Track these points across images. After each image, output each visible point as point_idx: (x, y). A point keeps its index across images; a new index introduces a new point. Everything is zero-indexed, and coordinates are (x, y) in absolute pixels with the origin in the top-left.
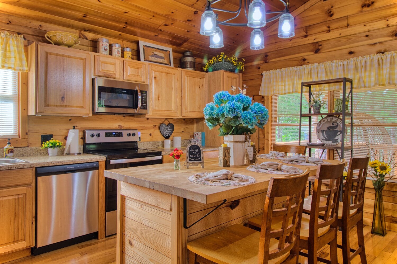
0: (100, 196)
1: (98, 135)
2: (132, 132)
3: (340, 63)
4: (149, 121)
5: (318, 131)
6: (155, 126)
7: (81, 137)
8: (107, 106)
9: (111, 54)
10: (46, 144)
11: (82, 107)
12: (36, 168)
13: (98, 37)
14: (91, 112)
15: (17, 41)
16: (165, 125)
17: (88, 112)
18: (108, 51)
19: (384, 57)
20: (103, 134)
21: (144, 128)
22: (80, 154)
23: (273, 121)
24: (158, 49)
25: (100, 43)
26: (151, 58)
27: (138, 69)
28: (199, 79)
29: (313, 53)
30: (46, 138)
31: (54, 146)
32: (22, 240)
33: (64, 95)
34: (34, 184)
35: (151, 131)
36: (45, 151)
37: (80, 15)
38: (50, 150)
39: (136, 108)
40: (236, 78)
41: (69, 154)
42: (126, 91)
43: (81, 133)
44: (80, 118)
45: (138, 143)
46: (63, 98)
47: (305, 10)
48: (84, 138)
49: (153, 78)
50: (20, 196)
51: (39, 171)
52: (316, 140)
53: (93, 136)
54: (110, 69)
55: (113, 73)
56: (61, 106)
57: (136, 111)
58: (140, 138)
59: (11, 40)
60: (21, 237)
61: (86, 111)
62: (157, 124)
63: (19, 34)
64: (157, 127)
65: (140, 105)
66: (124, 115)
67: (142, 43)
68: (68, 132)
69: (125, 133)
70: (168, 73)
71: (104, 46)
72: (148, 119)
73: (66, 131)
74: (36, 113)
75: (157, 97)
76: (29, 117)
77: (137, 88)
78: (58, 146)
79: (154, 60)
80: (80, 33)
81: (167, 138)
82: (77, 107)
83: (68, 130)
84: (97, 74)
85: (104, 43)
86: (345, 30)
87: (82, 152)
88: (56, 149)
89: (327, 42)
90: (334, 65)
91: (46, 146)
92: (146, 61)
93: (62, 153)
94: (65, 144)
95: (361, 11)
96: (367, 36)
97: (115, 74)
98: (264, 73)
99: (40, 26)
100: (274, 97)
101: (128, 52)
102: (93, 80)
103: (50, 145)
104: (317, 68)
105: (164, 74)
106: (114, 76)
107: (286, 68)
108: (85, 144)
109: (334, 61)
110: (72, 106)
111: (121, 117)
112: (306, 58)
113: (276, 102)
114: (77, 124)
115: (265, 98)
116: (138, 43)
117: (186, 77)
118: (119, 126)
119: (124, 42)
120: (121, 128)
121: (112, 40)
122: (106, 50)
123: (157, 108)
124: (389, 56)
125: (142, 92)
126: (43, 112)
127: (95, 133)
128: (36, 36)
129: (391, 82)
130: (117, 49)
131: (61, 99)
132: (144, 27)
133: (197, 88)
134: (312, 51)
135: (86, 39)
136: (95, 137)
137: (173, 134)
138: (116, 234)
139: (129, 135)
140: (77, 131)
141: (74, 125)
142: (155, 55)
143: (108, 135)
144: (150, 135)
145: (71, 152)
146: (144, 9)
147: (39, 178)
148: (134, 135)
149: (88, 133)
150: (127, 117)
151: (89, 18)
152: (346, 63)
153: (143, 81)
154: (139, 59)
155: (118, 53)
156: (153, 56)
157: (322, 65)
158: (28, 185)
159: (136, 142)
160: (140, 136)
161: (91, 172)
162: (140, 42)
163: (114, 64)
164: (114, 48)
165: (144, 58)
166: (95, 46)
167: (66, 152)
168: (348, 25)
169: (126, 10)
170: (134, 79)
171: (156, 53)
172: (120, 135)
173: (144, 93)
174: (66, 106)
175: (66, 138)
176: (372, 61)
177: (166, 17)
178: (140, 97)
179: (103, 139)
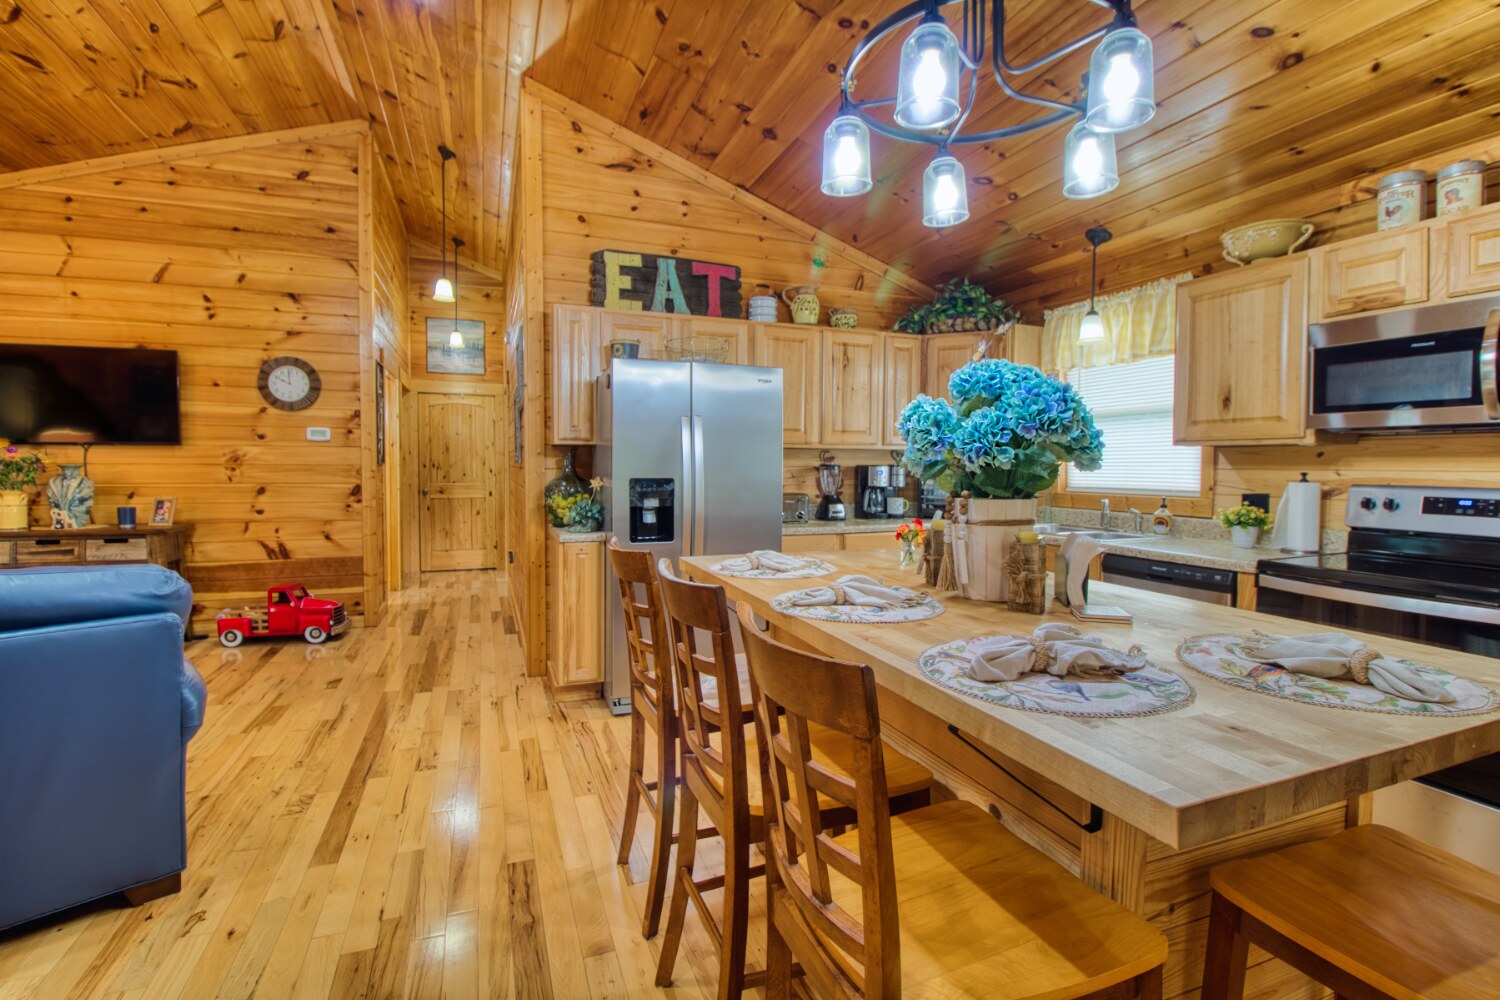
1: (1393, 505)
11: (1279, 419)
17: (1295, 430)
18: (1408, 211)
33: (1229, 391)
42: (1432, 343)
46: (1226, 402)
54: (1376, 277)
55: (1393, 287)
71: (1384, 205)
84: (1327, 310)
88: (1252, 532)
97: (1404, 292)
106: (1398, 298)
110: (1250, 420)
122: (1391, 213)
127: (1379, 496)
131: (1221, 403)
163: (1396, 256)
174: (1234, 420)
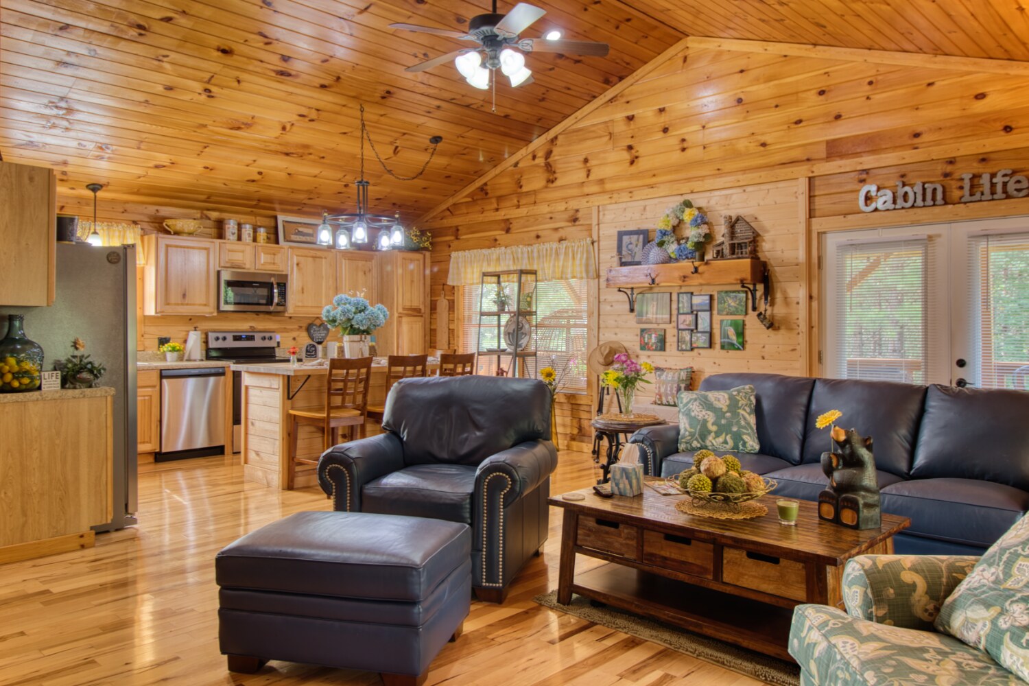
0: (227, 410)
1: (224, 339)
2: (267, 335)
3: (525, 249)
4: (292, 320)
5: (505, 335)
6: (301, 327)
7: (203, 340)
8: (235, 304)
9: (239, 238)
10: (166, 347)
11: (205, 305)
12: (161, 370)
13: (224, 215)
14: (216, 311)
15: (134, 232)
16: (315, 325)
17: (212, 310)
18: (236, 235)
19: (561, 246)
20: (230, 337)
21: (285, 330)
22: (202, 360)
23: (466, 320)
24: (305, 224)
25: (227, 226)
26: (294, 237)
27: (274, 254)
28: (364, 262)
29: (503, 232)
30: (163, 341)
31: (174, 350)
32: (147, 442)
33: (186, 291)
34: (158, 387)
35: (295, 334)
36: (162, 357)
37: (203, 197)
38: (169, 355)
39: (272, 304)
40: (418, 260)
41: (189, 360)
42: (260, 285)
43: (204, 336)
44: (204, 318)
45: (277, 350)
46: (184, 296)
47: (496, 176)
48: (206, 342)
49: (295, 266)
50: (147, 398)
51: (164, 373)
52: (504, 345)
53: (217, 339)
54: (237, 257)
55: (242, 262)
56: (182, 304)
57: (272, 308)
58: (278, 343)
59: (128, 232)
60: (147, 439)
61: (210, 310)
62: (305, 325)
63: (135, 223)
64: (304, 328)
65: (276, 300)
66: (257, 313)
67: (281, 218)
68: (188, 335)
69: (258, 336)
70: (316, 257)
71: (231, 230)
72: (290, 318)
73: (185, 333)
74: (156, 313)
75: (300, 289)
76: (145, 317)
77: (273, 280)
78: (178, 350)
79: (298, 239)
80: (202, 213)
81: (320, 343)
82: (200, 305)
83: (188, 332)
84: (222, 264)
85: (231, 227)
86: (531, 208)
87: (204, 359)
88: (175, 354)
89: (517, 220)
90: (520, 250)
91: (165, 349)
92: (288, 241)
93: (181, 359)
94: (184, 348)
95: (546, 187)
96: (551, 218)
97: (245, 264)
98: (454, 254)
99: (157, 211)
100: (467, 288)
101: (262, 233)
102: (219, 273)
103: (170, 349)
104: (505, 253)
105: (310, 259)
106: (244, 267)
107: (475, 251)
108: (208, 350)
109: (521, 246)
110: (194, 305)
111: (254, 315)
112: (498, 237)
113: (470, 295)
114: (198, 325)
115: (456, 289)
116: (276, 218)
117: (344, 261)
118: (251, 327)
119: (258, 218)
120: (253, 329)
121: (242, 218)
122: (233, 234)
123: (300, 304)
124: (564, 246)
125: (278, 284)
126: (163, 312)
127: (221, 335)
128: (152, 222)
129: (564, 276)
130: (247, 231)
131: (182, 296)
132: (282, 202)
133: (360, 274)
134: (502, 230)
135: (209, 219)
136: (220, 341)
137: (328, 338)
138: (239, 453)
139: (264, 338)
140: (199, 333)
141: (195, 325)
142: (299, 233)
143: (236, 338)
144: (294, 339)
145: (192, 358)
146: (279, 187)
147: (165, 381)
148: (271, 338)
149: (212, 336)
150: (262, 316)
151: (213, 199)
152: (529, 249)
153: (281, 269)
154: (277, 242)
155: (249, 236)
156: (296, 234)
157: (509, 250)
158: (154, 387)
159: (274, 348)
160: (278, 340)
161: (212, 380)
162: (279, 217)
163: (243, 252)
164: (243, 230)
165: (285, 238)
166: (220, 227)
167: (186, 357)
168: (535, 202)
169: (257, 189)
170: (269, 268)
171: (300, 229)
172: (251, 338)
173: (283, 286)
174: (187, 304)
175: (185, 341)
176: (551, 249)
177: (309, 192)
178: (276, 291)
179: (230, 344)
